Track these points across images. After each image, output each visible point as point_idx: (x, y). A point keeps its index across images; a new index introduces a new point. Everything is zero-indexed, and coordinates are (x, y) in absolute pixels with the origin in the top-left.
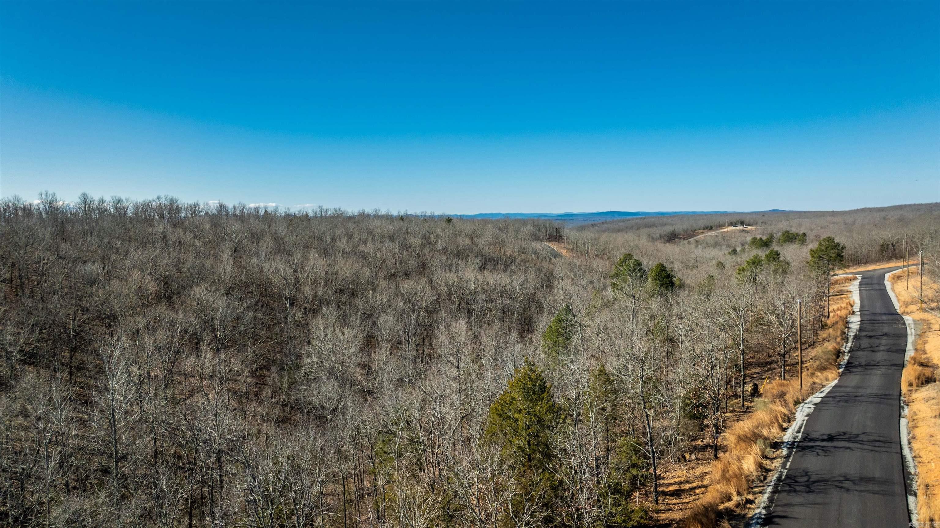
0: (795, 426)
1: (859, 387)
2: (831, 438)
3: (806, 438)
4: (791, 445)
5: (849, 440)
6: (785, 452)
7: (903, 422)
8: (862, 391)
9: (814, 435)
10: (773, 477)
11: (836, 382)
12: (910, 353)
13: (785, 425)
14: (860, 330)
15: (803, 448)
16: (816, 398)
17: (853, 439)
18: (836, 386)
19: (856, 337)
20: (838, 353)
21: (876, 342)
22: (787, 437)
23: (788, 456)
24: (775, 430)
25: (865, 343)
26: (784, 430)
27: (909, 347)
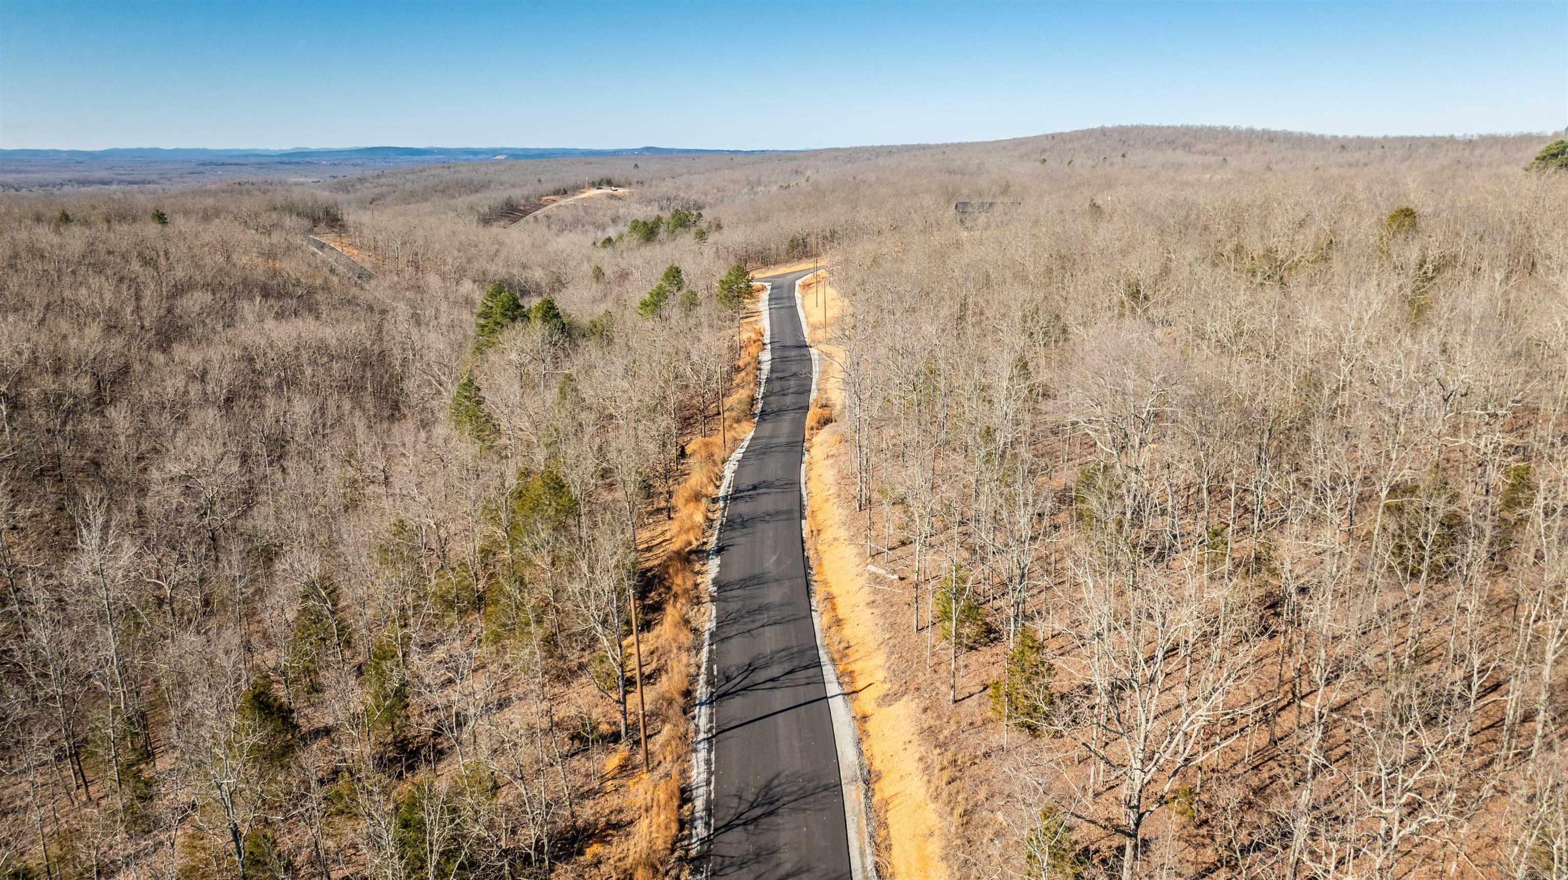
0: (726, 483)
1: (772, 437)
2: (755, 488)
3: (736, 491)
4: (725, 498)
5: (768, 487)
6: (721, 504)
7: (803, 466)
8: (775, 441)
9: (742, 487)
10: (717, 524)
11: (752, 434)
12: (814, 395)
13: (718, 483)
14: (772, 371)
15: (736, 499)
16: (738, 455)
17: (769, 485)
18: (753, 439)
19: (768, 380)
20: (753, 400)
21: (785, 384)
22: (722, 493)
23: (725, 507)
24: (711, 489)
25: (777, 386)
26: (718, 487)
27: (814, 387)
